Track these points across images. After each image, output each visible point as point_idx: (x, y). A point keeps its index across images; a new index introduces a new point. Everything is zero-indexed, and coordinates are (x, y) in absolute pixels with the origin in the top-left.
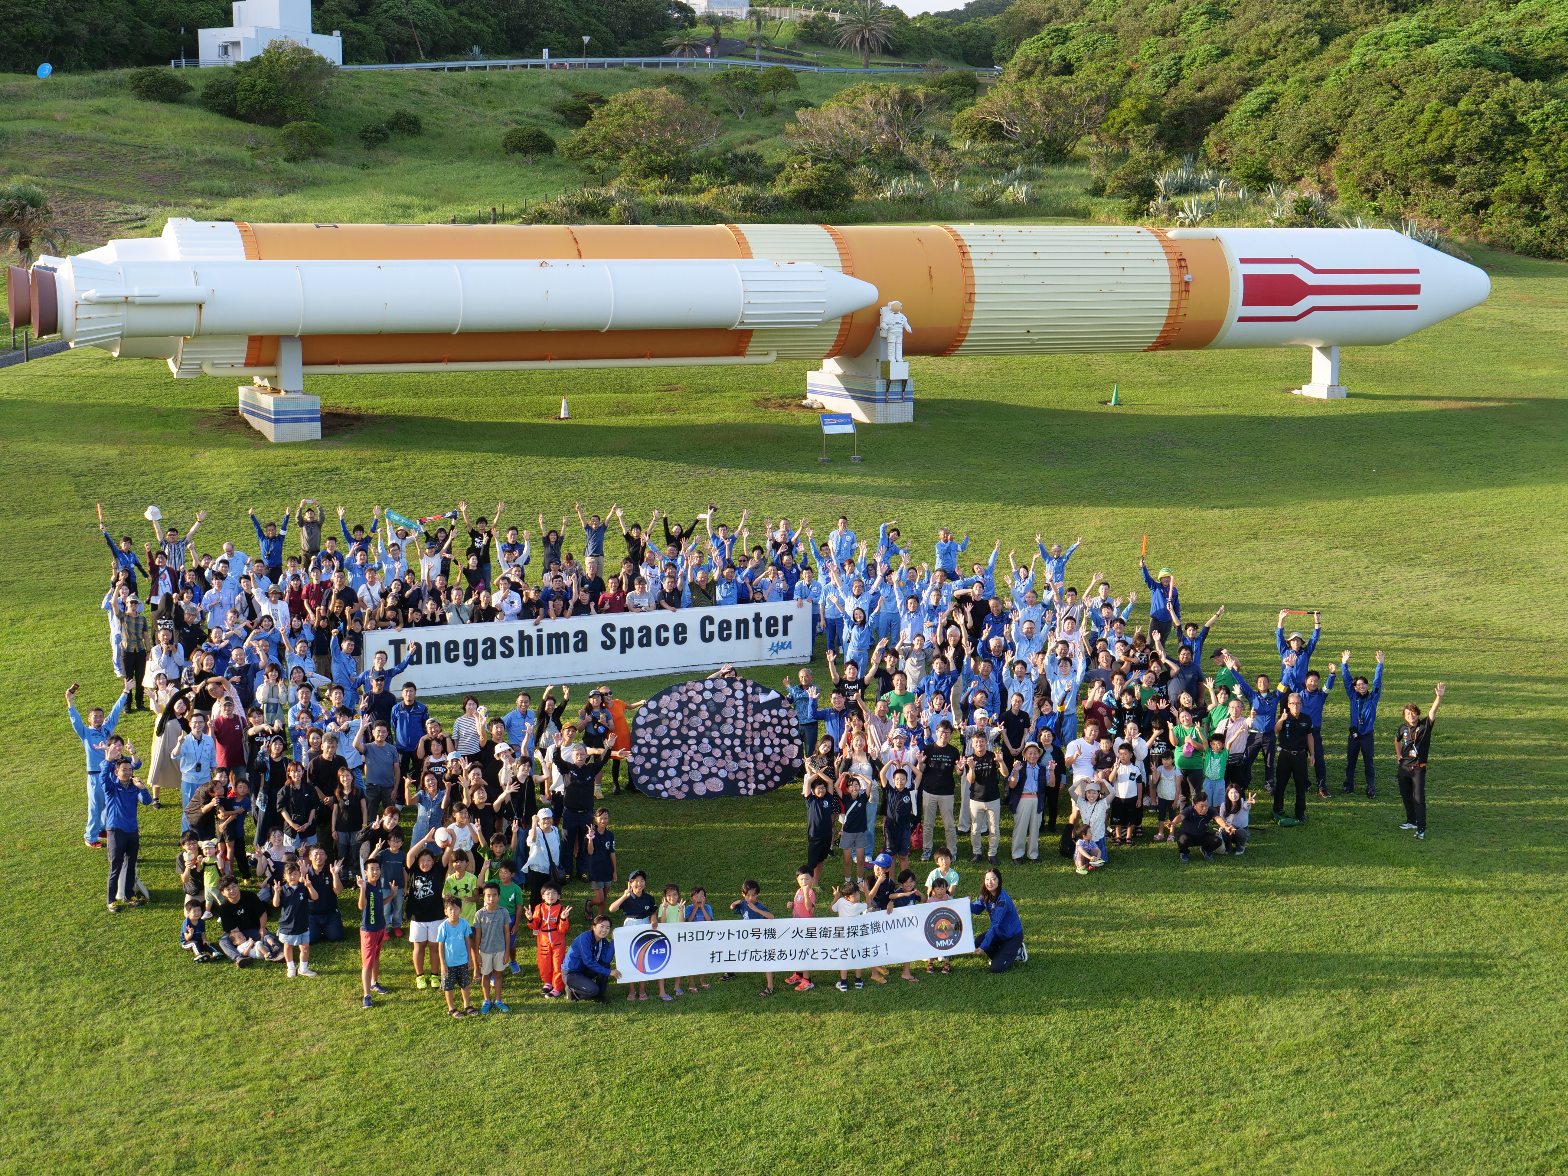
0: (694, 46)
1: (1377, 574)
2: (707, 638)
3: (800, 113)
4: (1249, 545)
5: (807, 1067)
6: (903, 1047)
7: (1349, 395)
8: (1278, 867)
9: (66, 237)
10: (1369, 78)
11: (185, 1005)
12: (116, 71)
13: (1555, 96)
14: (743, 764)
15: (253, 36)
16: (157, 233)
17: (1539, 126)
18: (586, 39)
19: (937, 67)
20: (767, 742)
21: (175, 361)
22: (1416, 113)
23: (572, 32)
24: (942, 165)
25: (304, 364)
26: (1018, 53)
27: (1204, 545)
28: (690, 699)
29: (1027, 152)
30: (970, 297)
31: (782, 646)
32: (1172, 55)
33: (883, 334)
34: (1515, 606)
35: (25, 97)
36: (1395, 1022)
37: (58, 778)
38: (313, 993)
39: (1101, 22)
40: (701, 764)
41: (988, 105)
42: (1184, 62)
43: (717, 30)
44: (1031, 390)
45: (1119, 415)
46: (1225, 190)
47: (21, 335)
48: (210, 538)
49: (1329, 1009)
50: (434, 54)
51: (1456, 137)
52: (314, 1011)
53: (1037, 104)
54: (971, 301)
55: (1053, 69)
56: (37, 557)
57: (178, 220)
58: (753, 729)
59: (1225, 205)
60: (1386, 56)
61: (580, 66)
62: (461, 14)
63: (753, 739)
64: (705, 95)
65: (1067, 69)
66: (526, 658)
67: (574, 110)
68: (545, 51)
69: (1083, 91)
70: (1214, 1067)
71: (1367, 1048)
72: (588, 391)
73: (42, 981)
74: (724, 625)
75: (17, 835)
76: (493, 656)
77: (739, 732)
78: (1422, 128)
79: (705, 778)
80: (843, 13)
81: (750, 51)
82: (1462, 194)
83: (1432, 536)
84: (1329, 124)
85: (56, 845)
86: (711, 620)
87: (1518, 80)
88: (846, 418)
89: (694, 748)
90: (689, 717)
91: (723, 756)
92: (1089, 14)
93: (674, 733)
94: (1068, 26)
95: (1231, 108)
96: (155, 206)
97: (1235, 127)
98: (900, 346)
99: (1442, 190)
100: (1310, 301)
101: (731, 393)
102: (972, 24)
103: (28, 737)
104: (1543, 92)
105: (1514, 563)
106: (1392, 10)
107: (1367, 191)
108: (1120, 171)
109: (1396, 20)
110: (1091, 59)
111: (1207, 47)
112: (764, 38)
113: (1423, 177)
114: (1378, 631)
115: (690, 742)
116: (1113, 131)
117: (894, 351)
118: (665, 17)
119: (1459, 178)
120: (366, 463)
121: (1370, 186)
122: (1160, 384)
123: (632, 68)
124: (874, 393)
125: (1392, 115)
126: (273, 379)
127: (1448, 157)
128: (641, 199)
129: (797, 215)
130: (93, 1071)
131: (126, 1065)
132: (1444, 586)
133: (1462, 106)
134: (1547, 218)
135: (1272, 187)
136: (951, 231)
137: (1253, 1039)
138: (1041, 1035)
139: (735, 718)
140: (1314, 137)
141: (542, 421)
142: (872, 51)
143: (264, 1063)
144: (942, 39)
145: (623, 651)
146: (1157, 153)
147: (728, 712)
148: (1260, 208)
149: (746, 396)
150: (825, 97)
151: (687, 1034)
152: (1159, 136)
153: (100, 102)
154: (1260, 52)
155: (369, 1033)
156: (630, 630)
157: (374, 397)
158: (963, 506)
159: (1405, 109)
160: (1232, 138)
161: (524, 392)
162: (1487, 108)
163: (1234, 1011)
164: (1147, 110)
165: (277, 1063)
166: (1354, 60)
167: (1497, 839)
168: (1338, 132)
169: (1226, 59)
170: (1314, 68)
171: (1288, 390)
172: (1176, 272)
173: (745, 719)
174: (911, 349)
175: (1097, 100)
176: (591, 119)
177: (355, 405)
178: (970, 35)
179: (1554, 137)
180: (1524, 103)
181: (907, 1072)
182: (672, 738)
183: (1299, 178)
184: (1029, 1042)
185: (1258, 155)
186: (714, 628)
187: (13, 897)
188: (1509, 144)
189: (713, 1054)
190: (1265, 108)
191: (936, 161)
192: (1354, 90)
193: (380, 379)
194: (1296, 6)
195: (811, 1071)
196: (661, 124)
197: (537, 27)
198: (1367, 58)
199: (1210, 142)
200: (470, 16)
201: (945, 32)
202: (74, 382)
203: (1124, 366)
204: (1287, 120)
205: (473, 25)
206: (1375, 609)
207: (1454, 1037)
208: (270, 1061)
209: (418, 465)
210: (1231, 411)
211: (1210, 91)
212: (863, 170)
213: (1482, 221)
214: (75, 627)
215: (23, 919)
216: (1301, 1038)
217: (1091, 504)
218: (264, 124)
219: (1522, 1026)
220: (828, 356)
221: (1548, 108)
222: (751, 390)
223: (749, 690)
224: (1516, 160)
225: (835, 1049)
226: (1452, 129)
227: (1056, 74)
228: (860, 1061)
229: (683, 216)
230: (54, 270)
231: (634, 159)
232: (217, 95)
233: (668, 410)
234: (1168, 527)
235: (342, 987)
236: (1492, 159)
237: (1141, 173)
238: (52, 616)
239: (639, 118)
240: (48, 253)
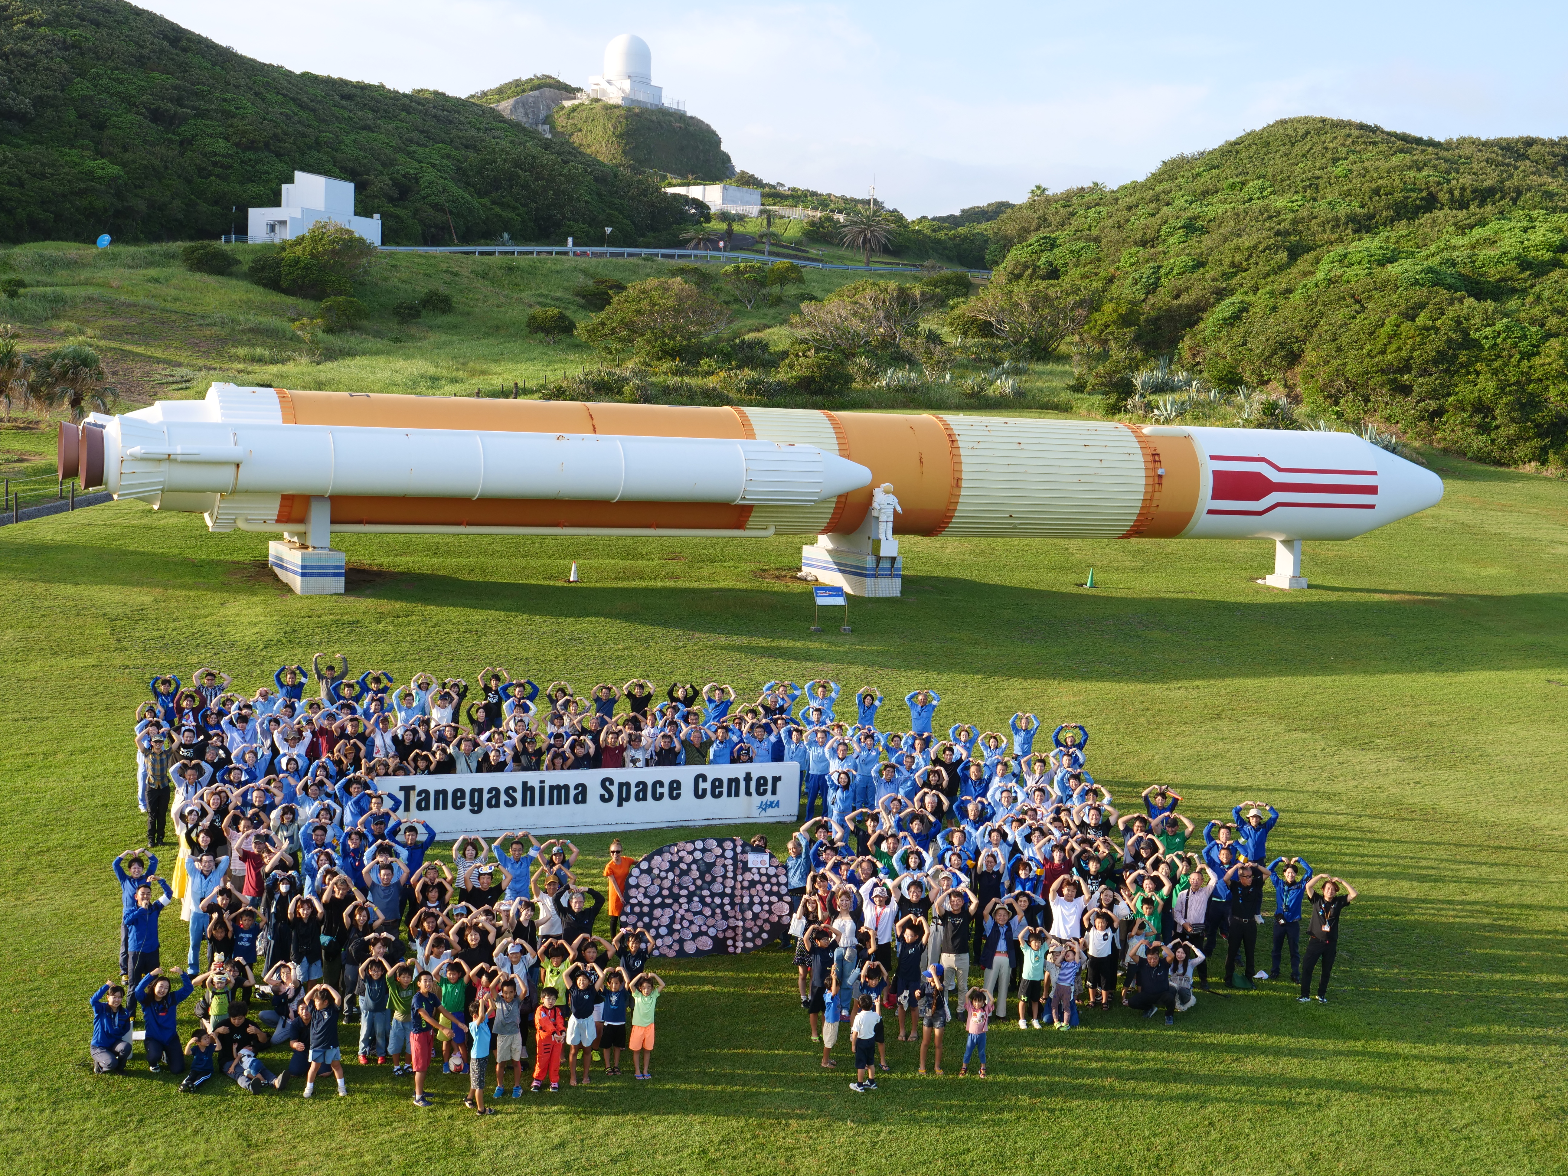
0: (709, 240)
1: (1333, 756)
2: (699, 794)
3: (804, 306)
4: (1213, 724)
7: (1310, 586)
8: (1234, 1033)
9: (117, 396)
10: (1334, 292)
11: (189, 1130)
12: (170, 244)
13: (1507, 315)
14: (732, 922)
15: (299, 216)
16: (201, 395)
17: (1491, 342)
18: (608, 230)
19: (933, 267)
20: (756, 900)
21: (211, 516)
22: (1376, 326)
23: (596, 223)
24: (935, 358)
25: (333, 522)
26: (1009, 257)
27: (1171, 723)
28: (681, 859)
29: (1015, 348)
30: (957, 483)
31: (771, 805)
32: (1151, 264)
33: (874, 513)
34: (1462, 792)
35: (84, 265)
37: (80, 907)
38: (312, 1123)
39: (1086, 233)
40: (691, 922)
41: (979, 304)
42: (1162, 272)
43: (730, 225)
44: (1012, 570)
45: (1094, 596)
46: (1198, 391)
47: (68, 485)
50: (465, 239)
51: (1413, 350)
52: (312, 1140)
53: (1025, 305)
54: (958, 486)
55: (1041, 273)
56: (72, 695)
57: (221, 384)
58: (743, 888)
59: (1197, 404)
60: (1350, 273)
61: (602, 254)
62: (494, 203)
63: (742, 897)
64: (716, 285)
65: (1053, 273)
66: (528, 808)
67: (595, 295)
68: (570, 240)
69: (1068, 294)
72: (597, 557)
73: (54, 1103)
74: (717, 783)
75: (38, 960)
76: (497, 805)
77: (728, 891)
78: (1382, 340)
79: (695, 936)
80: (848, 214)
81: (760, 247)
82: (1418, 402)
83: (1385, 722)
84: (1296, 334)
85: (75, 972)
86: (704, 778)
87: (1472, 299)
88: (837, 591)
89: (685, 906)
90: (680, 876)
91: (713, 915)
92: (1075, 224)
93: (665, 892)
94: (1056, 234)
95: (1205, 316)
96: (200, 370)
97: (1208, 332)
98: (890, 526)
99: (1399, 398)
100: (1275, 497)
101: (731, 563)
102: (966, 229)
103: (53, 867)
104: (1495, 311)
105: (1462, 751)
106: (1356, 231)
107: (1330, 396)
108: (1100, 369)
109: (1360, 240)
110: (1076, 266)
111: (1184, 258)
112: (774, 235)
113: (1382, 385)
114: (1333, 810)
115: (682, 900)
116: (1094, 332)
117: (885, 529)
118: (683, 213)
119: (1415, 387)
120: (385, 617)
121: (1333, 391)
122: (1133, 569)
123: (650, 258)
124: (865, 569)
125: (1354, 328)
126: (302, 535)
127: (1406, 368)
128: (653, 379)
129: (799, 399)
132: (1396, 770)
133: (1419, 321)
134: (1497, 427)
135: (1242, 390)
136: (941, 420)
139: (724, 877)
140: (1282, 345)
141: (552, 583)
142: (873, 250)
144: (938, 242)
145: (620, 804)
146: (1135, 354)
147: (718, 871)
148: (1230, 409)
149: (744, 567)
150: (829, 291)
152: (1137, 339)
153: (153, 272)
154: (1232, 265)
155: (364, 1164)
156: (628, 785)
157: (396, 556)
158: (946, 677)
159: (1366, 322)
160: (1206, 343)
161: (537, 555)
162: (1443, 324)
164: (1127, 315)
166: (1320, 275)
167: (1442, 1014)
168: (1304, 341)
169: (1201, 270)
170: (1282, 281)
171: (1253, 579)
172: (1150, 465)
173: (734, 878)
175: (1080, 304)
176: (610, 304)
177: (378, 562)
178: (965, 239)
179: (1504, 353)
180: (1477, 320)
182: (664, 897)
183: (1267, 382)
185: (1228, 359)
186: (707, 786)
187: (31, 1020)
188: (1463, 358)
190: (1236, 317)
191: (929, 354)
192: (1320, 303)
193: (402, 538)
194: (1267, 224)
196: (675, 310)
197: (564, 217)
198: (1332, 274)
199: (1185, 345)
200: (501, 205)
201: (942, 235)
202: (115, 531)
203: (1099, 552)
204: (1257, 328)
205: (504, 214)
206: (1329, 789)
209: (434, 621)
210: (1198, 596)
211: (1185, 299)
212: (863, 360)
213: (1437, 429)
214: (103, 763)
215: (39, 1042)
217: (1065, 679)
218: (305, 297)
220: (823, 532)
221: (1499, 326)
222: (750, 561)
223: (739, 849)
224: (1469, 373)
226: (1410, 342)
227: (1043, 278)
229: (693, 397)
230: (103, 427)
231: (648, 342)
232: (263, 269)
233: (671, 577)
234: (1137, 705)
235: (340, 1119)
236: (1446, 371)
237: (1120, 372)
238: (83, 752)
239: (654, 305)
240: (98, 410)
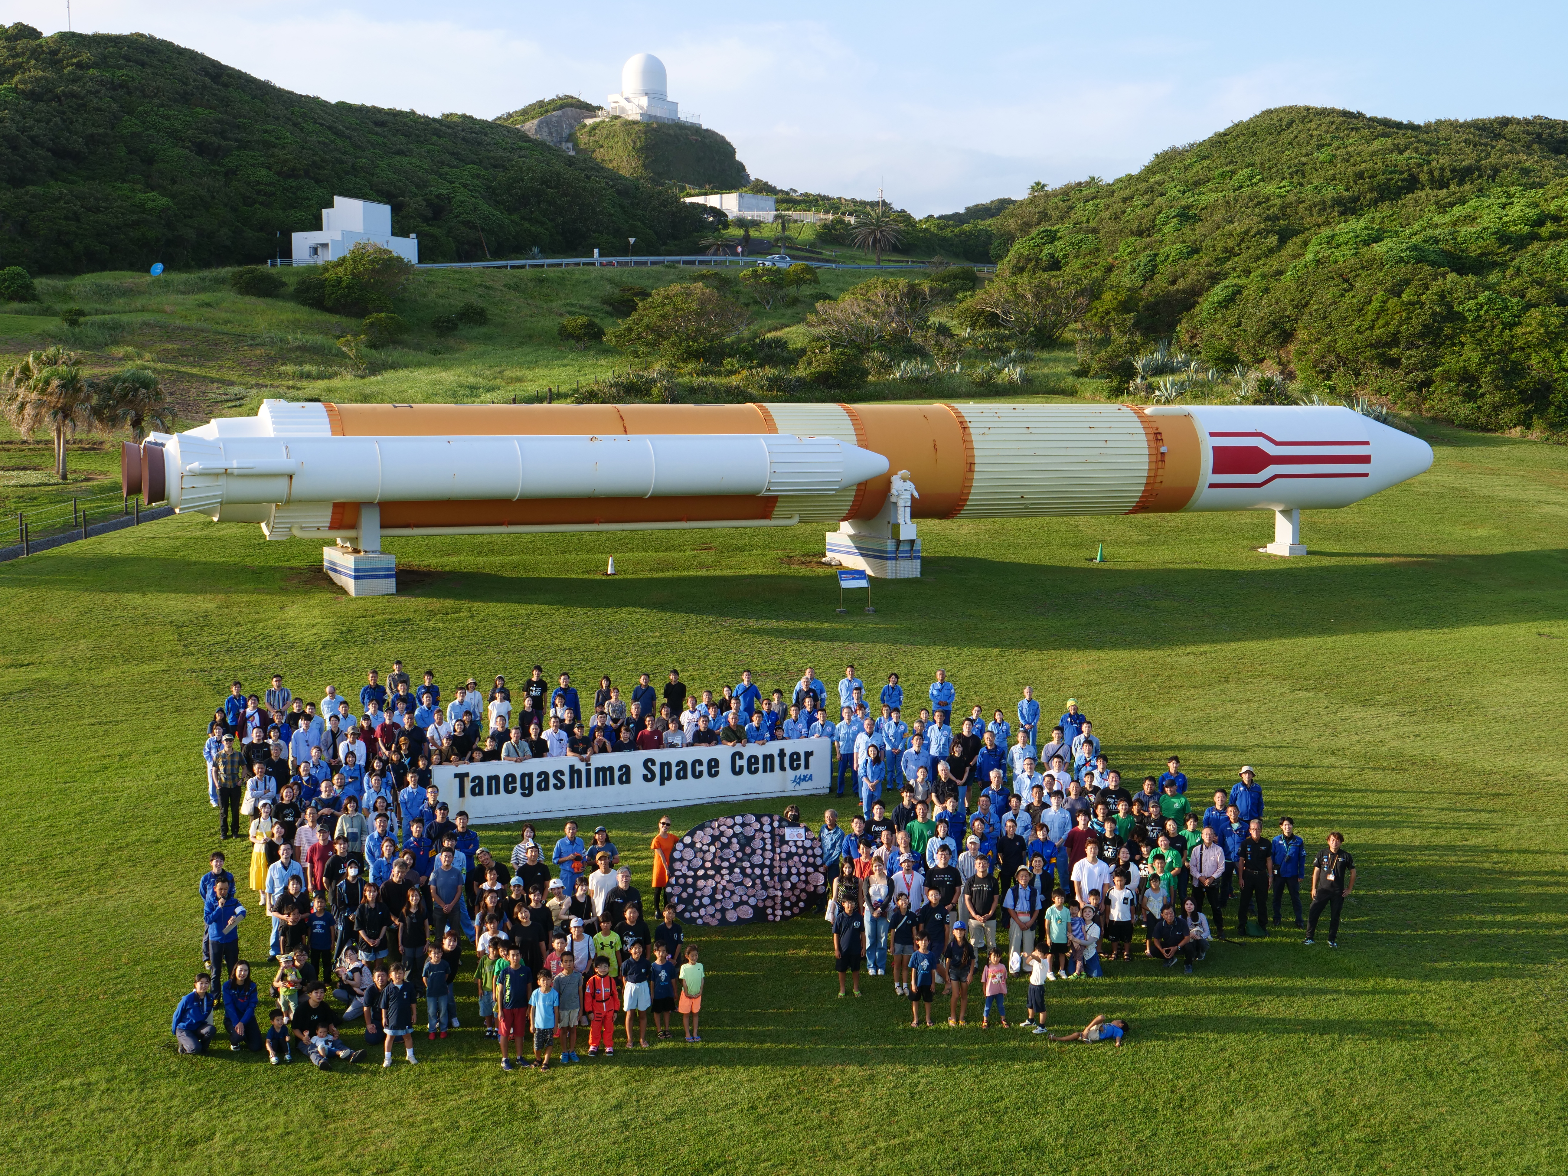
0: (727, 246)
1: (1335, 713)
2: (737, 772)
3: (819, 305)
4: (1221, 687)
5: (827, 1162)
6: (914, 1144)
7: (1309, 553)
9: (175, 415)
10: (1323, 272)
11: (269, 1104)
12: (220, 269)
13: (1488, 288)
14: (772, 892)
15: (339, 238)
16: (254, 412)
17: (1475, 314)
18: (632, 240)
19: (941, 263)
20: (794, 871)
21: (268, 525)
22: (1364, 303)
23: (620, 234)
24: (945, 350)
25: (383, 526)
26: (1012, 251)
27: (1180, 687)
28: (722, 834)
29: (1021, 337)
30: (970, 467)
31: (804, 779)
32: (1148, 252)
33: (893, 499)
34: (1460, 742)
35: (140, 293)
36: (1357, 1122)
37: (159, 898)
38: (384, 1093)
39: (1085, 225)
40: (733, 893)
41: (986, 297)
42: (1158, 259)
43: (747, 231)
44: (1025, 548)
45: (1104, 570)
46: (1196, 371)
47: (132, 501)
48: (296, 681)
49: (1297, 1110)
50: (497, 254)
51: (1400, 324)
52: (384, 1110)
53: (1029, 296)
54: (971, 470)
55: (1043, 265)
56: (144, 699)
57: (272, 401)
58: (781, 859)
59: (1196, 384)
60: (1337, 253)
61: (626, 263)
62: (523, 218)
63: (781, 868)
64: (736, 289)
65: (1055, 265)
66: (576, 789)
67: (621, 302)
68: (596, 251)
69: (1069, 284)
70: (1193, 1164)
71: (1332, 1146)
72: (632, 550)
73: (142, 1083)
74: (753, 760)
75: (122, 950)
76: (546, 788)
77: (768, 862)
78: (1370, 317)
79: (736, 906)
80: (858, 216)
81: (776, 250)
82: (1407, 374)
83: (1385, 679)
84: (1288, 313)
85: (157, 959)
86: (741, 755)
87: (1454, 274)
88: (861, 574)
89: (727, 877)
90: (722, 849)
91: (753, 886)
92: (1074, 217)
93: (708, 865)
94: (1056, 227)
95: (1201, 299)
96: (252, 387)
97: (1204, 315)
98: (908, 510)
99: (1388, 371)
100: (1272, 470)
101: (759, 552)
102: (971, 226)
103: (132, 861)
104: (1477, 284)
105: (1459, 704)
106: (1341, 214)
107: (1322, 371)
108: (1103, 354)
109: (1346, 221)
110: (1077, 257)
111: (1179, 245)
112: (789, 238)
113: (1372, 359)
114: (1337, 764)
115: (724, 872)
116: (1096, 319)
117: (903, 514)
118: (702, 221)
119: (1404, 360)
120: (435, 615)
121: (1325, 367)
122: (1140, 543)
123: (672, 265)
124: (886, 552)
125: (1343, 306)
126: (354, 540)
127: (1394, 342)
128: (680, 380)
129: (818, 394)
130: (187, 1165)
131: (217, 1160)
132: (1396, 724)
133: (1405, 297)
134: (1483, 395)
135: (1238, 369)
136: (953, 409)
137: (1228, 1138)
138: (1037, 1134)
139: (764, 849)
140: (1275, 325)
141: (591, 577)
142: (882, 249)
143: (340, 1158)
144: (945, 239)
145: (662, 783)
146: (1135, 339)
147: (757, 843)
148: (1227, 388)
149: (772, 554)
150: (842, 290)
151: (719, 1131)
152: (1137, 325)
153: (205, 297)
154: (1225, 250)
155: (434, 1131)
156: (669, 764)
157: (443, 556)
158: (966, 651)
159: (1355, 300)
160: (1202, 325)
161: (576, 551)
162: (1428, 298)
163: (1210, 1112)
164: (1125, 301)
165: (351, 1158)
166: (1309, 256)
168: (1296, 320)
169: (1196, 256)
170: (1274, 264)
171: (1254, 548)
172: (1153, 444)
173: (773, 850)
174: (917, 513)
175: (1081, 293)
176: (636, 310)
177: (426, 563)
178: (970, 235)
179: (1487, 324)
180: (1460, 294)
181: (917, 1167)
182: (706, 869)
183: (1262, 361)
184: (1027, 1140)
185: (1224, 340)
186: (744, 762)
187: (118, 1006)
188: (1448, 330)
189: (742, 1150)
190: (1230, 300)
191: (939, 345)
192: (1309, 283)
193: (448, 540)
194: (1257, 210)
195: (830, 1166)
196: (698, 314)
197: (590, 230)
198: (1320, 256)
199: (1182, 328)
200: (530, 220)
201: (948, 233)
202: (178, 543)
203: (1107, 527)
204: (1251, 309)
205: (533, 229)
206: (1334, 745)
207: (1410, 1136)
208: (345, 1156)
209: (481, 616)
210: (1203, 566)
211: (1181, 284)
212: (875, 354)
213: (1425, 398)
214: (176, 762)
215: (126, 1026)
216: (1272, 1137)
217: (1079, 649)
218: (349, 315)
219: (1471, 1126)
220: (843, 520)
221: (1481, 298)
222: (777, 549)
223: (776, 824)
224: (1454, 345)
225: (852, 1146)
226: (1397, 317)
227: (1045, 270)
228: (874, 1157)
229: (717, 395)
230: (163, 445)
231: (674, 345)
232: (307, 290)
233: (703, 567)
234: (1148, 671)
235: (410, 1088)
236: (1433, 343)
237: (1121, 356)
238: (156, 752)
239: (678, 310)
240: (157, 429)
